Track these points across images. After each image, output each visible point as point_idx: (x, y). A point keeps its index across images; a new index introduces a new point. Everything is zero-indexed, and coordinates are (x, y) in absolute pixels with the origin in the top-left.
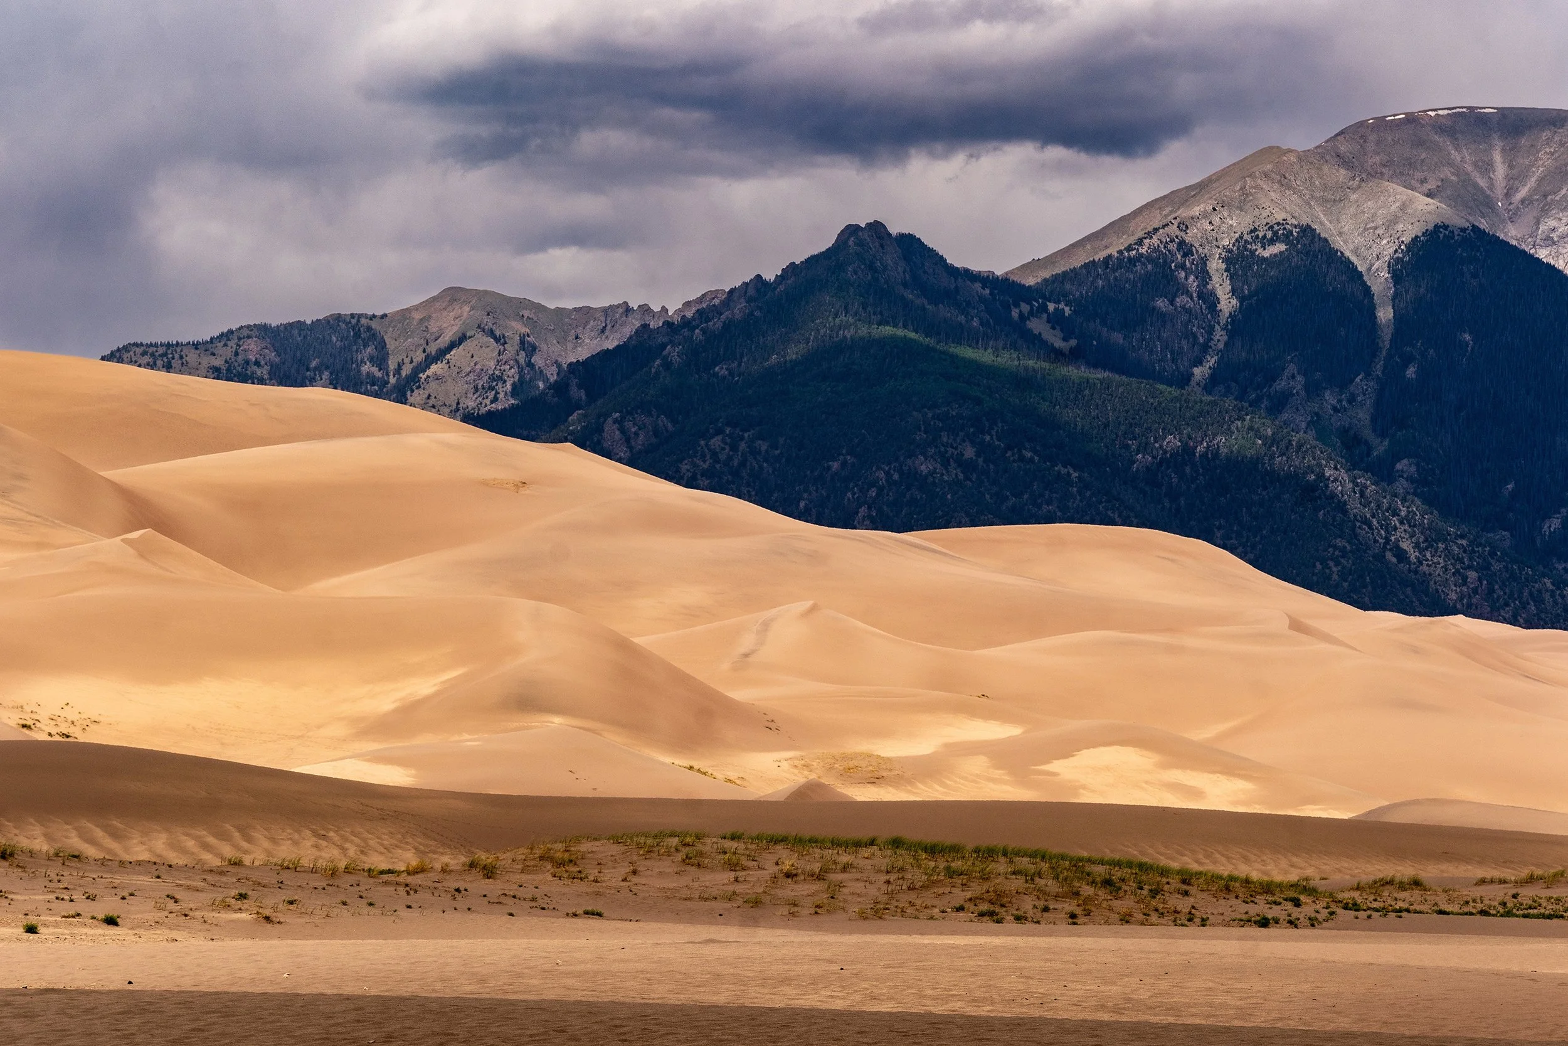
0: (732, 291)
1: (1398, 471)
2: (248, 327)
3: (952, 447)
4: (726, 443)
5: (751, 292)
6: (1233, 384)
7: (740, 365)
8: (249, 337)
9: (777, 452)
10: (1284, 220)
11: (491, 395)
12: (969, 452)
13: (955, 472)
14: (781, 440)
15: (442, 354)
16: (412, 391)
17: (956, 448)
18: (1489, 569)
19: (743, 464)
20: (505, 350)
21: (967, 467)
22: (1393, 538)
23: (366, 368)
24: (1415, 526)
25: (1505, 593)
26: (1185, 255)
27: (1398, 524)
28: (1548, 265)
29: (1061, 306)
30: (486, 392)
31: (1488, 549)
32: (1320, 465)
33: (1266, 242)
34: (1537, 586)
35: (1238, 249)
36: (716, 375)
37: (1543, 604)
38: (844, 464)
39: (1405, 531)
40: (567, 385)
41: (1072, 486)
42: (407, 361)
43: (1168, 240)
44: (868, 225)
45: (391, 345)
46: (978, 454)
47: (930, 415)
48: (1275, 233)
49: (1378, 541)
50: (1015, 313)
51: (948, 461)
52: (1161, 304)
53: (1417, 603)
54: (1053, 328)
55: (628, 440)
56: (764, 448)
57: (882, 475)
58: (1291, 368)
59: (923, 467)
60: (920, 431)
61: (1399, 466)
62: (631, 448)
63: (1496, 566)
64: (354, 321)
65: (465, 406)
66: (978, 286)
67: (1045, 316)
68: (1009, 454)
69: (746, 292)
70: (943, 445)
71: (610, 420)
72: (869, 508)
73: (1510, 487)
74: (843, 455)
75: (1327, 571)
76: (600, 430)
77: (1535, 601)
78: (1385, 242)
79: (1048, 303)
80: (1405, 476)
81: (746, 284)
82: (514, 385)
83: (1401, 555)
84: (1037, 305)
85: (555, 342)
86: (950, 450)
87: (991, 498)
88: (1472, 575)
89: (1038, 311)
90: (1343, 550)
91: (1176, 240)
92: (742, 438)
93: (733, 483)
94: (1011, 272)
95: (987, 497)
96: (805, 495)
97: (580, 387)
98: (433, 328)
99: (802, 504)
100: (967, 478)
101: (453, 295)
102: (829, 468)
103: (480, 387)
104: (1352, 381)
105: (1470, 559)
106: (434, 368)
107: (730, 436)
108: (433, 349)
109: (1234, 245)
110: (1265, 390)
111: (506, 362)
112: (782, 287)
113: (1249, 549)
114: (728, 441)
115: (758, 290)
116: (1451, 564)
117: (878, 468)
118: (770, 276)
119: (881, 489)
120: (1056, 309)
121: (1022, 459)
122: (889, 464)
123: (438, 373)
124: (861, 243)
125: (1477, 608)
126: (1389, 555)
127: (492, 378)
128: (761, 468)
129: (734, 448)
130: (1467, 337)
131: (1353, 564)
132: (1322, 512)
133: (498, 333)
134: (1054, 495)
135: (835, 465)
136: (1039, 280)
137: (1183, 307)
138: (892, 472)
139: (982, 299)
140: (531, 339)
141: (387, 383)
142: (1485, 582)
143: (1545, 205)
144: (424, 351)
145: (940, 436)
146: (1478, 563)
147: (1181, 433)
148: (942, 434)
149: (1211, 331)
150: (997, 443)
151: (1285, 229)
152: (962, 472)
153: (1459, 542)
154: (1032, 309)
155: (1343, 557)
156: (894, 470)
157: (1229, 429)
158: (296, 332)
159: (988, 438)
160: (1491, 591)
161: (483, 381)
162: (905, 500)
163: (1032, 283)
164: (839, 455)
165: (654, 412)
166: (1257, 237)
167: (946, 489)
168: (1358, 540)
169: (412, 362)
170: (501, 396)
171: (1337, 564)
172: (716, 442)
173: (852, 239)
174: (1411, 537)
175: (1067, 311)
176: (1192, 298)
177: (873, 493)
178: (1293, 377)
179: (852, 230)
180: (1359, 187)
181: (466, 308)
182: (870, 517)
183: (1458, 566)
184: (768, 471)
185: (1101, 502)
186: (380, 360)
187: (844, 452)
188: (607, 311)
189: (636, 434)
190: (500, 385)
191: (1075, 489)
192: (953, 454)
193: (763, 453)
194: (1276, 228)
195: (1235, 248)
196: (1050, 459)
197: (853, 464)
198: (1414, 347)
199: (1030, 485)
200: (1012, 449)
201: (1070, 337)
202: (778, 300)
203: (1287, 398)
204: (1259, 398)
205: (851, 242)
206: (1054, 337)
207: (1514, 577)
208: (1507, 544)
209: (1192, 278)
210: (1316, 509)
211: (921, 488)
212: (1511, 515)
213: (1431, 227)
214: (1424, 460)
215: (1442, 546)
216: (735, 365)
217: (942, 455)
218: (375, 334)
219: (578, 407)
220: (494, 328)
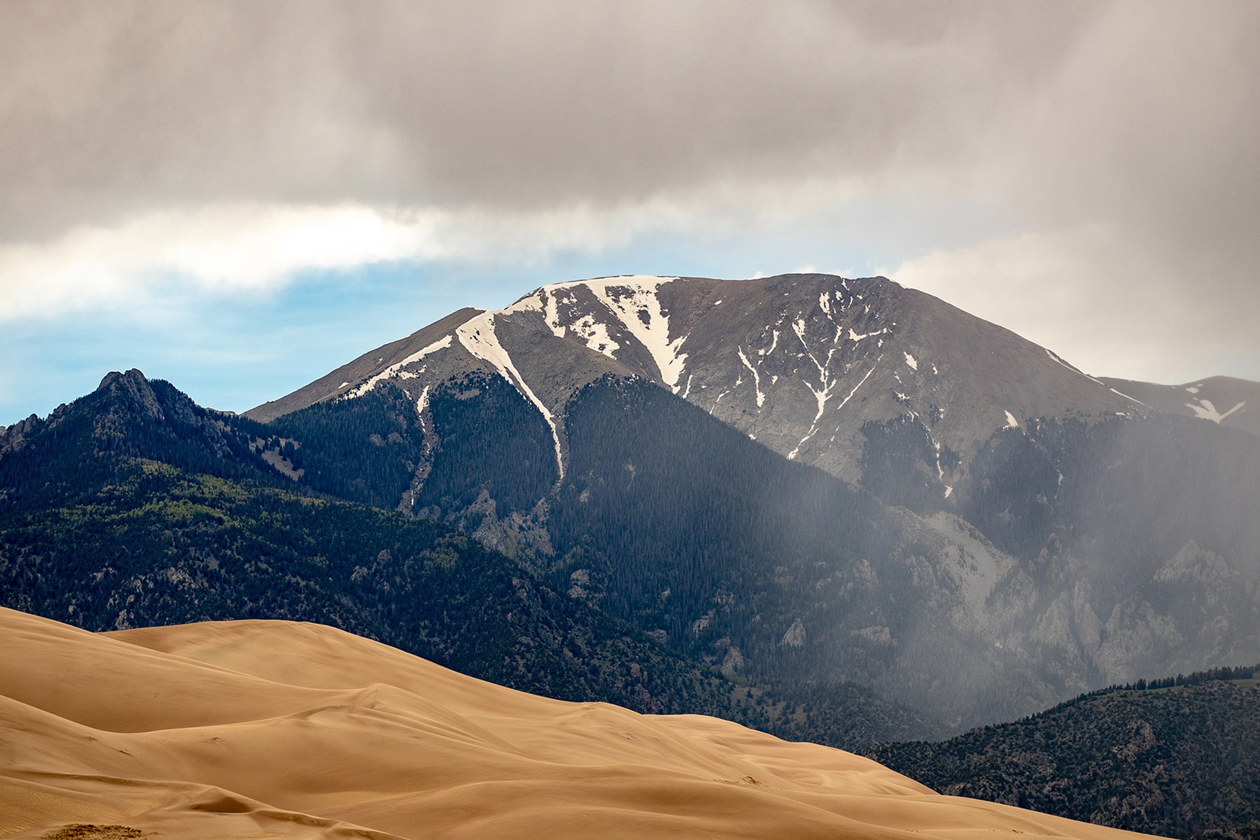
0: (11, 428)
1: (573, 580)
3: (199, 559)
4: (6, 557)
5: (27, 428)
6: (436, 507)
7: (17, 490)
9: (49, 565)
10: (478, 369)
12: (214, 564)
13: (203, 582)
14: (53, 554)
17: (202, 561)
18: (649, 661)
19: (20, 574)
21: (212, 576)
22: (569, 636)
24: (587, 625)
25: (662, 682)
26: (396, 398)
27: (573, 625)
28: (698, 407)
29: (291, 440)
31: (648, 644)
32: (507, 575)
33: (462, 388)
34: (688, 676)
35: (440, 393)
37: (694, 691)
38: (107, 574)
39: (579, 630)
41: (300, 593)
43: (382, 385)
44: (127, 372)
46: (221, 566)
47: (180, 533)
48: (471, 381)
49: (557, 639)
50: (252, 447)
51: (195, 572)
52: (376, 439)
53: (589, 691)
54: (284, 459)
56: (38, 561)
57: (139, 583)
58: (485, 494)
59: (174, 577)
60: (171, 545)
61: (574, 576)
63: (655, 659)
66: (221, 424)
67: (277, 449)
68: (247, 566)
69: (23, 428)
70: (191, 558)
72: (128, 612)
73: (667, 593)
74: (105, 567)
75: (514, 663)
78: (562, 388)
79: (280, 439)
80: (579, 584)
81: (23, 422)
83: (577, 652)
84: (271, 440)
86: (197, 562)
87: (232, 603)
88: (635, 667)
89: (271, 445)
90: (528, 646)
91: (388, 385)
92: (19, 553)
93: (12, 591)
94: (249, 412)
95: (229, 601)
96: (74, 601)
99: (71, 609)
100: (211, 586)
102: (94, 578)
104: (534, 505)
105: (634, 653)
107: (10, 551)
109: (436, 390)
110: (462, 512)
112: (54, 425)
113: (449, 645)
114: (8, 554)
115: (33, 427)
116: (618, 657)
117: (136, 578)
118: (43, 415)
119: (138, 596)
120: (287, 444)
121: (258, 570)
122: (145, 574)
124: (121, 388)
125: (639, 694)
126: (566, 650)
128: (36, 578)
129: (12, 560)
130: (631, 468)
131: (536, 658)
132: (510, 614)
134: (286, 601)
135: (99, 575)
136: (273, 420)
137: (394, 442)
138: (148, 581)
139: (224, 435)
142: (646, 673)
143: (694, 358)
145: (189, 551)
146: (640, 657)
147: (392, 548)
148: (190, 549)
149: (416, 462)
150: (237, 557)
151: (479, 377)
152: (207, 582)
153: (624, 638)
154: (266, 444)
155: (528, 652)
156: (150, 580)
157: (432, 544)
159: (229, 552)
160: (651, 679)
162: (159, 605)
163: (267, 422)
164: (102, 567)
166: (456, 383)
167: (194, 596)
168: (540, 638)
171: (523, 658)
173: (114, 384)
174: (585, 634)
175: (296, 446)
176: (401, 435)
177: (131, 598)
178: (486, 501)
179: (114, 377)
180: (541, 342)
182: (129, 619)
183: (623, 659)
184: (42, 581)
185: (324, 606)
187: (107, 564)
191: (303, 596)
192: (199, 566)
193: (37, 566)
194: (472, 376)
195: (438, 392)
196: (281, 570)
197: (114, 575)
198: (587, 475)
199: (265, 592)
200: (249, 562)
201: (299, 468)
202: (50, 435)
203: (481, 520)
204: (457, 520)
205: (113, 387)
206: (284, 467)
207: (670, 668)
208: (663, 641)
209: (401, 417)
210: (505, 612)
211: (172, 595)
212: (667, 616)
213: (600, 376)
214: (595, 570)
215: (609, 642)
216: (13, 490)
217: (190, 567)
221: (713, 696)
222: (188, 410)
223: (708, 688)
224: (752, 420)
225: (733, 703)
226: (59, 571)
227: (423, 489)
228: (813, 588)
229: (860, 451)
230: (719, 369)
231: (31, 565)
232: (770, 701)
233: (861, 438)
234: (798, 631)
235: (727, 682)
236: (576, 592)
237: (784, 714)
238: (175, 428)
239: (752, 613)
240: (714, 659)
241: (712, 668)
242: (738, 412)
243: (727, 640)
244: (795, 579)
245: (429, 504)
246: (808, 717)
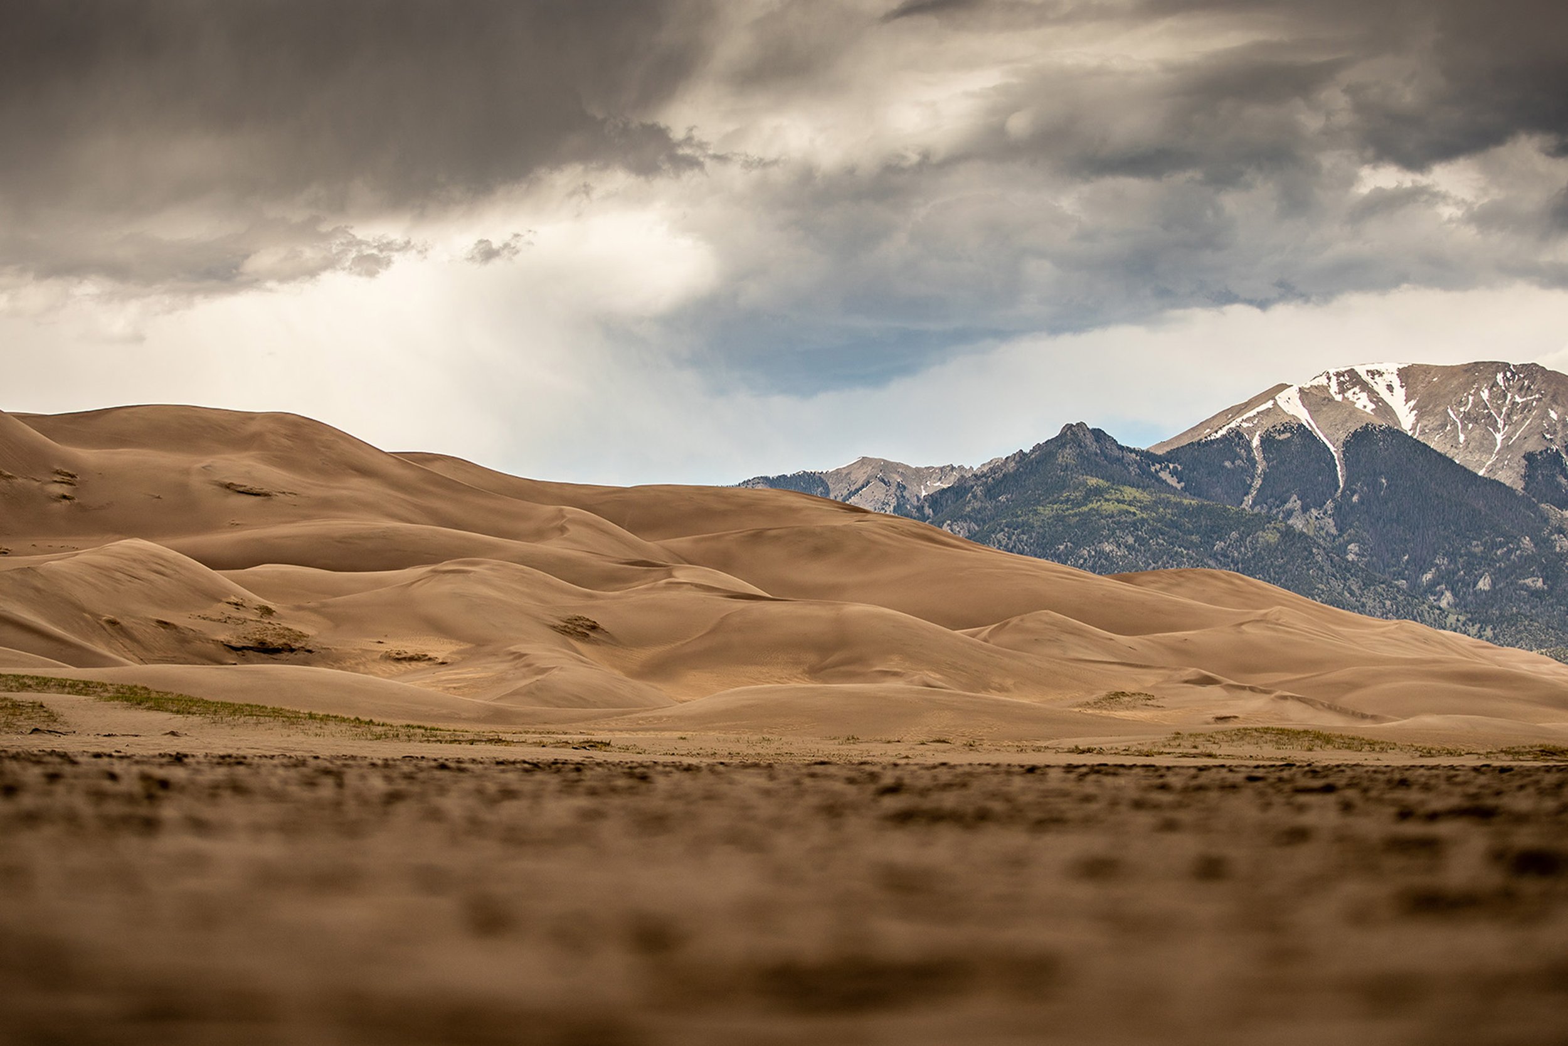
0: (1007, 458)
1: (1349, 549)
2: (758, 478)
3: (1122, 537)
4: (1005, 536)
5: (1017, 458)
6: (1265, 505)
7: (1012, 496)
8: (759, 483)
9: (1032, 541)
10: (1289, 421)
12: (1131, 540)
13: (1123, 551)
14: (1034, 535)
15: (857, 491)
17: (1124, 539)
20: (890, 489)
21: (1130, 548)
26: (1240, 439)
29: (1176, 465)
31: (1395, 589)
32: (1309, 546)
33: (1280, 432)
35: (1266, 436)
36: (1000, 501)
38: (1066, 547)
40: (923, 507)
42: (840, 495)
43: (1231, 431)
44: (1078, 424)
45: (831, 486)
46: (1135, 542)
47: (1110, 521)
48: (1285, 428)
50: (1153, 469)
51: (1120, 545)
52: (1228, 464)
54: (1172, 477)
56: (1025, 539)
57: (1086, 552)
58: (1295, 497)
59: (1107, 548)
60: (1105, 529)
61: (1349, 547)
63: (1400, 598)
64: (811, 476)
66: (1134, 455)
67: (1168, 470)
68: (1151, 541)
69: (1014, 459)
70: (1117, 537)
71: (945, 525)
73: (1406, 557)
77: (1420, 616)
78: (1341, 432)
79: (1170, 464)
80: (1353, 552)
81: (1015, 455)
82: (894, 507)
83: (1352, 594)
84: (1164, 465)
85: (916, 485)
86: (1121, 539)
87: (1142, 564)
88: (1388, 603)
89: (1164, 468)
90: (1322, 590)
91: (1235, 431)
94: (1150, 448)
95: (1140, 563)
97: (930, 507)
98: (852, 478)
100: (1130, 554)
101: (864, 461)
102: (1059, 549)
103: (877, 508)
104: (1325, 503)
105: (1387, 594)
106: (853, 499)
107: (1008, 532)
108: (853, 488)
109: (1264, 434)
110: (1281, 508)
111: (890, 495)
112: (1033, 456)
114: (1007, 535)
115: (1021, 457)
117: (1084, 549)
118: (1027, 450)
119: (1086, 560)
120: (1173, 467)
121: (1158, 544)
122: (1090, 546)
124: (1073, 433)
126: (1346, 593)
128: (1024, 548)
129: (1009, 539)
130: (1384, 481)
133: (886, 480)
135: (1062, 547)
136: (1164, 452)
137: (1239, 466)
139: (1136, 461)
140: (904, 483)
143: (1421, 414)
144: (848, 490)
145: (1116, 532)
147: (1239, 530)
149: (1253, 478)
150: (1145, 536)
151: (1290, 425)
152: (1127, 551)
154: (1162, 467)
156: (1092, 550)
157: (1264, 527)
158: (782, 480)
159: (1140, 533)
163: (1161, 454)
166: (1276, 430)
167: (1119, 559)
172: (1000, 536)
173: (1069, 431)
174: (1357, 583)
175: (1179, 468)
176: (1243, 461)
177: (1081, 561)
178: (1295, 501)
179: (1069, 427)
180: (1327, 404)
181: (870, 468)
187: (1066, 540)
188: (942, 469)
189: (959, 532)
192: (1122, 541)
194: (1286, 425)
196: (1172, 544)
197: (1071, 547)
198: (1357, 486)
199: (1162, 557)
200: (1152, 539)
201: (1181, 482)
202: (1031, 463)
203: (1292, 513)
204: (1278, 513)
205: (1068, 433)
206: (1173, 481)
207: (1409, 603)
208: (1405, 587)
209: (1243, 450)
210: (1308, 570)
211: (1106, 559)
212: (1406, 572)
213: (1364, 425)
214: (1362, 544)
215: (1372, 588)
216: (1009, 496)
217: (1117, 542)
218: (823, 481)
219: (928, 518)
220: (884, 477)
221: (1435, 620)
222: (1114, 447)
223: (1432, 615)
224: (1457, 451)
225: (1448, 625)
226: (1037, 545)
227: (1257, 494)
228: (1496, 554)
229: (1523, 470)
230: (1437, 420)
231: (1021, 541)
232: (1471, 624)
233: (1524, 462)
234: (1486, 580)
235: (1444, 612)
236: (1350, 557)
237: (1479, 632)
238: (1106, 457)
239: (1459, 569)
240: (1436, 598)
241: (1435, 603)
242: (1449, 446)
243: (1443, 586)
244: (1485, 548)
245: (1260, 504)
246: (1494, 633)
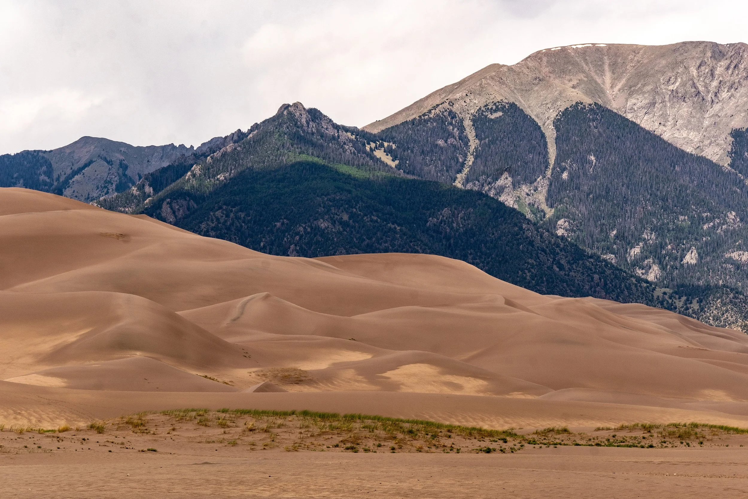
0: (226, 137)
1: (559, 225)
3: (337, 214)
4: (224, 214)
5: (236, 138)
6: (477, 182)
7: (230, 175)
9: (249, 218)
10: (501, 100)
11: (105, 190)
12: (345, 217)
13: (339, 228)
14: (251, 212)
15: (80, 170)
16: (66, 189)
17: (339, 215)
18: (605, 274)
19: (232, 224)
20: (112, 168)
21: (344, 224)
22: (557, 258)
23: (43, 177)
24: (568, 252)
25: (612, 285)
26: (452, 118)
27: (559, 252)
28: (632, 121)
29: (391, 144)
30: (103, 189)
31: (604, 263)
32: (520, 222)
33: (492, 111)
34: (628, 282)
35: (479, 115)
36: (218, 179)
37: (632, 291)
38: (283, 224)
39: (563, 255)
40: (144, 185)
41: (397, 234)
42: (63, 173)
43: (444, 110)
44: (294, 104)
45: (54, 166)
46: (350, 218)
47: (326, 199)
48: (497, 107)
49: (549, 260)
50: (368, 148)
51: (335, 222)
52: (441, 142)
53: (569, 291)
54: (387, 155)
55: (174, 213)
56: (242, 216)
57: (302, 229)
58: (506, 174)
59: (322, 225)
60: (321, 206)
61: (559, 223)
62: (176, 217)
63: (608, 272)
64: (35, 154)
65: (92, 196)
67: (383, 149)
68: (365, 218)
69: (233, 138)
70: (332, 214)
71: (165, 203)
72: (296, 245)
73: (615, 232)
74: (282, 219)
75: (525, 275)
76: (160, 207)
77: (627, 289)
78: (551, 111)
79: (384, 142)
80: (562, 227)
81: (233, 134)
82: (117, 185)
83: (561, 267)
84: (379, 143)
85: (137, 163)
86: (336, 216)
87: (357, 240)
88: (596, 277)
89: (379, 146)
90: (532, 265)
91: (448, 110)
92: (232, 211)
93: (227, 233)
94: (366, 127)
95: (355, 239)
96: (264, 240)
97: (150, 186)
98: (76, 156)
99: (262, 244)
100: (344, 230)
101: (86, 141)
102: (275, 225)
103: (100, 186)
104: (536, 180)
105: (595, 268)
106: (76, 177)
107: (226, 210)
108: (76, 167)
109: (476, 113)
110: (493, 185)
111: (113, 174)
112: (251, 135)
113: (485, 264)
114: (225, 212)
115: (239, 137)
116: (586, 271)
117: (300, 226)
118: (245, 130)
119: (301, 236)
120: (388, 146)
121: (372, 221)
122: (306, 223)
123: (78, 179)
124: (290, 113)
125: (599, 293)
126: (555, 267)
127: (106, 182)
128: (241, 226)
129: (227, 216)
130: (593, 158)
131: (537, 271)
132: (522, 246)
133: (108, 159)
134: (388, 238)
135: (278, 224)
136: (380, 131)
137: (452, 144)
138: (307, 227)
139: (351, 141)
140: (125, 162)
141: (53, 185)
142: (602, 280)
143: (630, 92)
144: (71, 169)
145: (331, 210)
146: (599, 271)
147: (451, 207)
148: (332, 208)
149: (465, 156)
150: (359, 213)
151: (502, 105)
152: (342, 227)
153: (590, 260)
154: (376, 146)
155: (532, 268)
156: (308, 227)
157: (475, 205)
158: (6, 159)
159: (354, 210)
160: (606, 284)
161: (102, 183)
162: (313, 241)
163: (376, 133)
164: (280, 219)
165: (188, 199)
166: (488, 109)
167: (334, 236)
168: (540, 260)
169: (65, 174)
170: (110, 191)
171: (529, 271)
172: (218, 213)
173: (286, 111)
174: (566, 257)
175: (394, 147)
176: (456, 139)
177: (297, 238)
178: (507, 178)
179: (286, 107)
180: (539, 83)
181: (93, 147)
182: (296, 250)
183: (589, 272)
184: (245, 228)
185: (411, 242)
186: (49, 173)
187: (283, 217)
188: (163, 148)
189: (179, 210)
190: (110, 185)
191: (399, 235)
192: (337, 218)
193: (242, 218)
194: (497, 104)
195: (477, 114)
196: (386, 220)
197: (287, 224)
198: (566, 163)
199: (376, 234)
200: (366, 215)
201: (396, 160)
202: (249, 143)
203: (504, 189)
204: (490, 189)
205: (285, 113)
206: (387, 160)
207: (616, 277)
208: (613, 261)
209: (456, 129)
210: (519, 244)
211: (321, 236)
212: (615, 246)
213: (574, 103)
214: (572, 219)
215: (581, 262)
216: (227, 175)
217: (332, 219)
218: (46, 161)
219: (149, 196)
220: (107, 157)
221: (643, 294)
222: (330, 127)
223: (640, 289)
224: (665, 129)
225: (655, 297)
226: (255, 222)
227: (469, 171)
228: (702, 228)
229: (730, 147)
230: (645, 98)
231: (238, 218)
232: (677, 296)
233: (730, 139)
234: (693, 254)
235: (651, 285)
236: (560, 232)
237: (686, 304)
238: (322, 136)
239: (666, 244)
240: (644, 271)
241: (643, 277)
242: (657, 124)
243: (651, 260)
244: (692, 223)
245: (472, 180)
246: (700, 306)
